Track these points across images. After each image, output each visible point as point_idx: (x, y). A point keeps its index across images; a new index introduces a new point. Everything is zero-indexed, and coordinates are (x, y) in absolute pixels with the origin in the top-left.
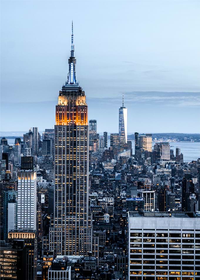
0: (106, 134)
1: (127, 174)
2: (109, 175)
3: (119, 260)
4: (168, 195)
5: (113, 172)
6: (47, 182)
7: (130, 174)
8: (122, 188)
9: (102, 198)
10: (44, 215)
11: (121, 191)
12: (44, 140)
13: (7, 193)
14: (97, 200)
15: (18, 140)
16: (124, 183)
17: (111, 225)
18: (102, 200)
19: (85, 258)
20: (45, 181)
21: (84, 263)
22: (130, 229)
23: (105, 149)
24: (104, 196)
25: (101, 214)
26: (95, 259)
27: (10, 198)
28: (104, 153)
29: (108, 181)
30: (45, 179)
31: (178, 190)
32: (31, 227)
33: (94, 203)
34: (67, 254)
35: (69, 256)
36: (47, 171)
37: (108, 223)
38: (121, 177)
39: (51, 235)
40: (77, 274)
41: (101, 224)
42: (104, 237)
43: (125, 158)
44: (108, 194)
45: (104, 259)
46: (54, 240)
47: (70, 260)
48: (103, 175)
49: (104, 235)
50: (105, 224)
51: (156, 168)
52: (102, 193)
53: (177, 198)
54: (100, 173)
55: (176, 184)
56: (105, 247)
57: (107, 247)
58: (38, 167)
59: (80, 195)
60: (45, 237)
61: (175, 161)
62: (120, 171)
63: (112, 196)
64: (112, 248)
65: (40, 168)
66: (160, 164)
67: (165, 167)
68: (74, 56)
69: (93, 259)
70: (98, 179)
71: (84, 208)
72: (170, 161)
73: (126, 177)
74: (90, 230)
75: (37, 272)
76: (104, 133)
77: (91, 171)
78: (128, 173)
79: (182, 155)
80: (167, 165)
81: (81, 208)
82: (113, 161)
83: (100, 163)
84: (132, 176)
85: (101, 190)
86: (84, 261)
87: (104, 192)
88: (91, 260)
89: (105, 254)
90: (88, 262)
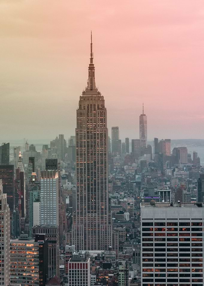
0: (127, 139)
1: (147, 177)
2: (130, 177)
3: (137, 254)
4: (184, 194)
5: (134, 175)
6: (71, 184)
7: (150, 177)
8: (143, 189)
9: (123, 199)
10: (68, 215)
11: (141, 192)
12: (69, 147)
13: (32, 193)
14: (118, 200)
15: (46, 147)
16: (144, 185)
17: (131, 222)
18: (123, 200)
19: (105, 253)
20: (70, 183)
21: (104, 257)
22: (141, 219)
23: (127, 153)
24: (125, 197)
25: (122, 213)
26: (115, 254)
27: (35, 197)
28: (126, 157)
29: (129, 183)
30: (70, 182)
31: (195, 191)
32: (54, 223)
33: (115, 203)
34: (89, 249)
35: (90, 251)
36: (72, 175)
37: (128, 221)
38: (141, 179)
39: (73, 231)
40: (97, 267)
41: (122, 221)
42: (124, 234)
43: (145, 162)
44: (128, 195)
45: (123, 253)
46: (76, 236)
47: (92, 255)
48: (124, 178)
49: (124, 232)
50: (126, 222)
51: (174, 170)
52: (123, 194)
53: (194, 198)
54: (122, 176)
55: (193, 186)
56: (125, 242)
57: (126, 243)
58: (64, 171)
59: (100, 194)
60: (68, 233)
61: (192, 165)
62: (141, 174)
63: (133, 197)
64: (132, 243)
65: (66, 172)
66: (179, 167)
67: (183, 170)
68: (93, 63)
69: (113, 254)
70: (120, 181)
71: (104, 206)
72: (188, 165)
73: (146, 179)
74: (110, 226)
75: (60, 266)
76: (126, 139)
77: (113, 174)
78: (148, 175)
79: (199, 159)
80: (185, 168)
81: (101, 206)
82: (134, 165)
83: (122, 167)
84: (152, 178)
85: (122, 191)
86: (105, 255)
87: (125, 193)
88: (111, 255)
89: (124, 249)
90: (109, 256)
